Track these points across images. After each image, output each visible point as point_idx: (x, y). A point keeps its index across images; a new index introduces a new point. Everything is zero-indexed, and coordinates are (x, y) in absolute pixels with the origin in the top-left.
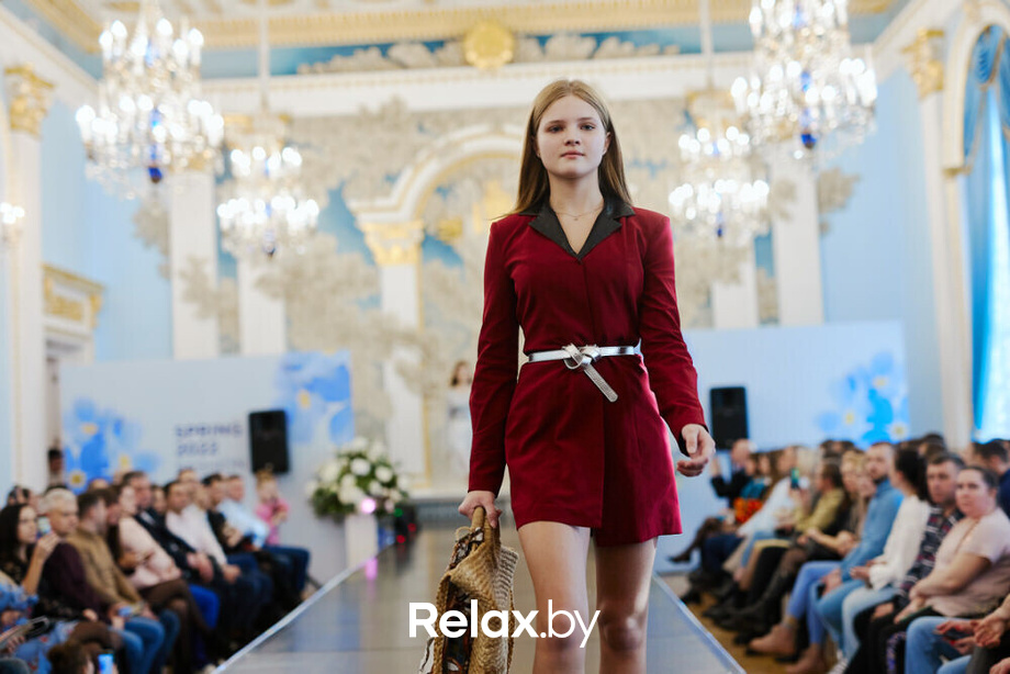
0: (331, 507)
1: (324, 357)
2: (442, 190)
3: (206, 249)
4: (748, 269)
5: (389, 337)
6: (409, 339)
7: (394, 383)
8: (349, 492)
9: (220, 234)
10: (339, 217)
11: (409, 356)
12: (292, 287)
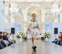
0: (18, 37)
1: (18, 23)
2: (30, 9)
3: (8, 14)
4: (57, 18)
5: (24, 23)
6: (26, 23)
7: (24, 27)
8: (20, 36)
9: (9, 11)
10: (20, 11)
11: (26, 24)
12: (15, 18)
